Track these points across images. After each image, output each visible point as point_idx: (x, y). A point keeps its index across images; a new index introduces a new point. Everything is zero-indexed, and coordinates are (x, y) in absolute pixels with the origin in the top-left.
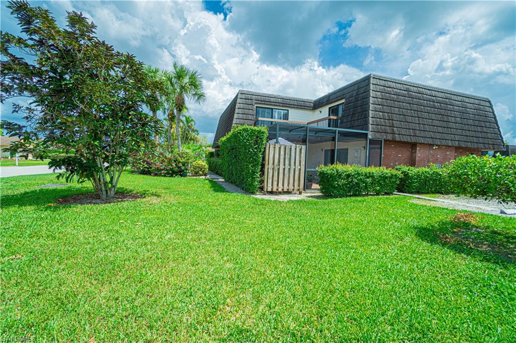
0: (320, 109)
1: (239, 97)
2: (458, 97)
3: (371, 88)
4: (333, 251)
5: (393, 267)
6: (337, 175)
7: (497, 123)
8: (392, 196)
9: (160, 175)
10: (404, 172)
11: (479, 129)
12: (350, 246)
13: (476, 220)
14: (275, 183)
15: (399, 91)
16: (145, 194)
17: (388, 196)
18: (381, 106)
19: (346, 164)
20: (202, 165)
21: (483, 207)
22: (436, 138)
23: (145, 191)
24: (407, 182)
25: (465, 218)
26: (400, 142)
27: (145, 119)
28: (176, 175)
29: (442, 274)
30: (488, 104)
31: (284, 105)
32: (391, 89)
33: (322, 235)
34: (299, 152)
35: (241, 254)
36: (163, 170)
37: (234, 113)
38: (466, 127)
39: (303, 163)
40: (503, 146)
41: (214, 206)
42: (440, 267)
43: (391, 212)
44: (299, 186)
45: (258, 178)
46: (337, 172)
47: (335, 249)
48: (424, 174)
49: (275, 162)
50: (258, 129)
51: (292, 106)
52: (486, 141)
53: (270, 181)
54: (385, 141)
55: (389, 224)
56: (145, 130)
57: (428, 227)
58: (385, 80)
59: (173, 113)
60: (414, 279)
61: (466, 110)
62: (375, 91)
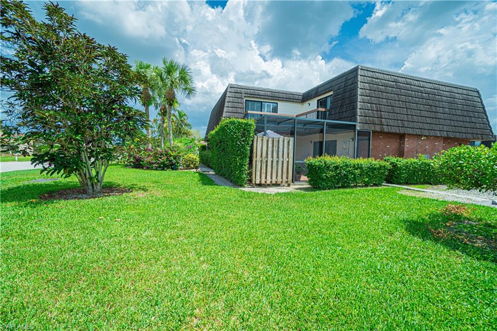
0: (309, 102)
1: (228, 91)
2: (446, 87)
3: (359, 80)
4: (318, 248)
5: (382, 267)
6: (325, 167)
7: (485, 113)
8: (380, 188)
9: (152, 169)
10: (393, 163)
11: (468, 119)
12: (337, 242)
13: (468, 212)
14: (263, 176)
15: (387, 82)
16: (132, 188)
17: (377, 188)
18: (369, 98)
19: (335, 156)
20: (193, 158)
21: (474, 198)
22: (425, 129)
23: (133, 185)
24: (396, 173)
25: (456, 210)
26: (388, 133)
27: (129, 112)
28: (168, 168)
29: (437, 276)
30: (476, 94)
31: (273, 98)
32: (379, 80)
33: (308, 230)
34: (287, 144)
35: (219, 253)
36: (154, 163)
37: (224, 107)
38: (455, 118)
39: (291, 155)
40: (492, 136)
41: (199, 199)
42: (434, 267)
43: (380, 204)
44: (287, 178)
45: (246, 170)
46: (325, 164)
47: (320, 246)
48: (412, 165)
49: (263, 154)
50: (245, 122)
51: (282, 99)
52: (475, 131)
53: (258, 173)
54: (374, 132)
55: (379, 217)
56: (129, 124)
57: (419, 221)
58: (373, 72)
59: (165, 108)
60: (407, 282)
61: (454, 101)
62: (363, 82)
